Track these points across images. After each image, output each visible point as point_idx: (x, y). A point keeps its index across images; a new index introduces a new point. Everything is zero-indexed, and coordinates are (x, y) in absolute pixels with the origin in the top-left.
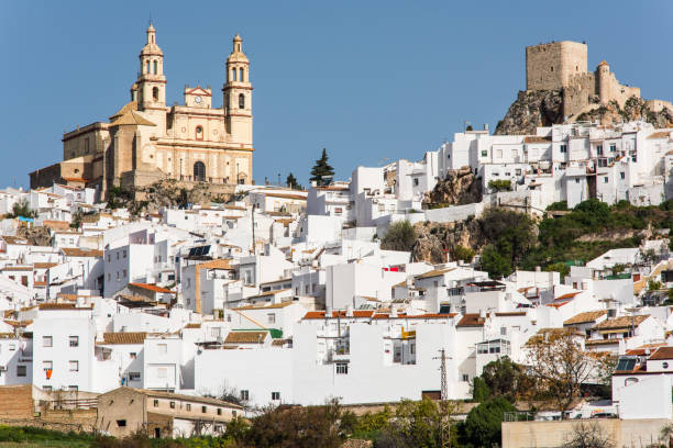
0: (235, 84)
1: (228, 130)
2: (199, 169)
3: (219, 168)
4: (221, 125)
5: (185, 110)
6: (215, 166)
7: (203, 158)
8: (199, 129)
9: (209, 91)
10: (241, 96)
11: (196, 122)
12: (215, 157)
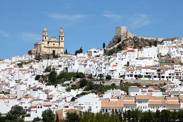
0: (61, 36)
2: (54, 51)
4: (58, 43)
5: (51, 41)
6: (57, 51)
8: (54, 44)
10: (62, 38)
11: (53, 43)
12: (57, 49)
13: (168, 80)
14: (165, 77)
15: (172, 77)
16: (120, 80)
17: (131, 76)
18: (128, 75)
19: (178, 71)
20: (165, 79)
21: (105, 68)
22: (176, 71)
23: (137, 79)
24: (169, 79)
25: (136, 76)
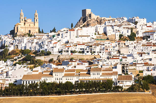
0: (35, 18)
1: (34, 25)
2: (30, 31)
3: (33, 31)
5: (27, 22)
6: (32, 30)
7: (30, 29)
9: (31, 19)
10: (37, 20)
11: (29, 24)
12: (32, 29)
13: (98, 54)
14: (96, 52)
15: (102, 52)
16: (58, 55)
17: (67, 51)
18: (65, 51)
19: (108, 47)
20: (96, 54)
21: (47, 45)
22: (106, 47)
23: (72, 54)
24: (100, 54)
25: (72, 52)
